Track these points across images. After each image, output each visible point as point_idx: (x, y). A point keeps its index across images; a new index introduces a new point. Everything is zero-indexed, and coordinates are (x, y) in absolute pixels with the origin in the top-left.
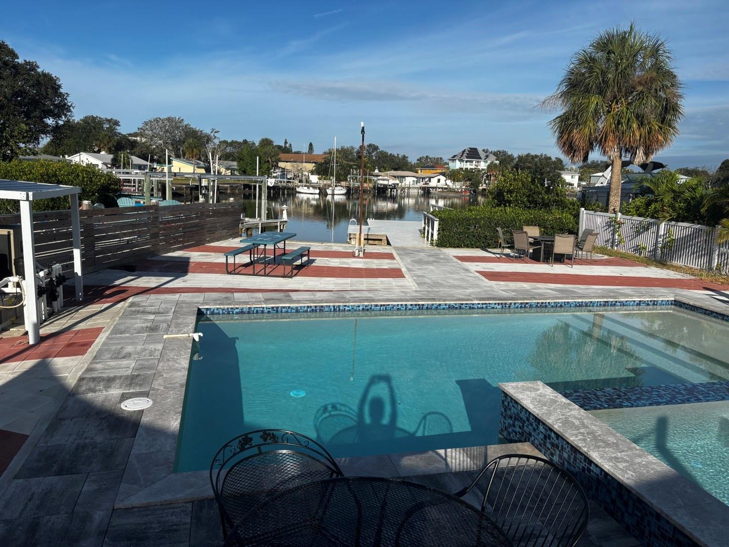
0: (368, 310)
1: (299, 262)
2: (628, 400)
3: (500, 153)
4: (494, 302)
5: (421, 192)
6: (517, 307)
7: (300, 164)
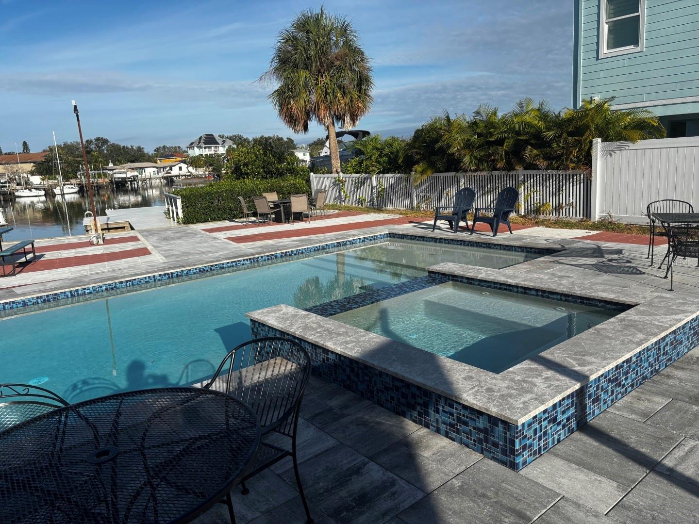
0: (112, 289)
1: (23, 260)
2: (356, 303)
3: (236, 137)
4: (243, 258)
5: (164, 181)
6: (265, 260)
7: (14, 166)
